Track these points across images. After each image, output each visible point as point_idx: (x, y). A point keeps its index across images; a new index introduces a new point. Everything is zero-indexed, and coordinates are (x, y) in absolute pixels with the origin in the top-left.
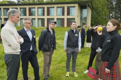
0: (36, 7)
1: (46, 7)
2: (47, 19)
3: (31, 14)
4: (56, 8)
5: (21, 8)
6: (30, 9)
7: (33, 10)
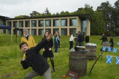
0: (44, 19)
1: (52, 19)
2: (54, 29)
3: (40, 25)
4: (60, 20)
5: (32, 21)
6: (39, 21)
7: (42, 22)
